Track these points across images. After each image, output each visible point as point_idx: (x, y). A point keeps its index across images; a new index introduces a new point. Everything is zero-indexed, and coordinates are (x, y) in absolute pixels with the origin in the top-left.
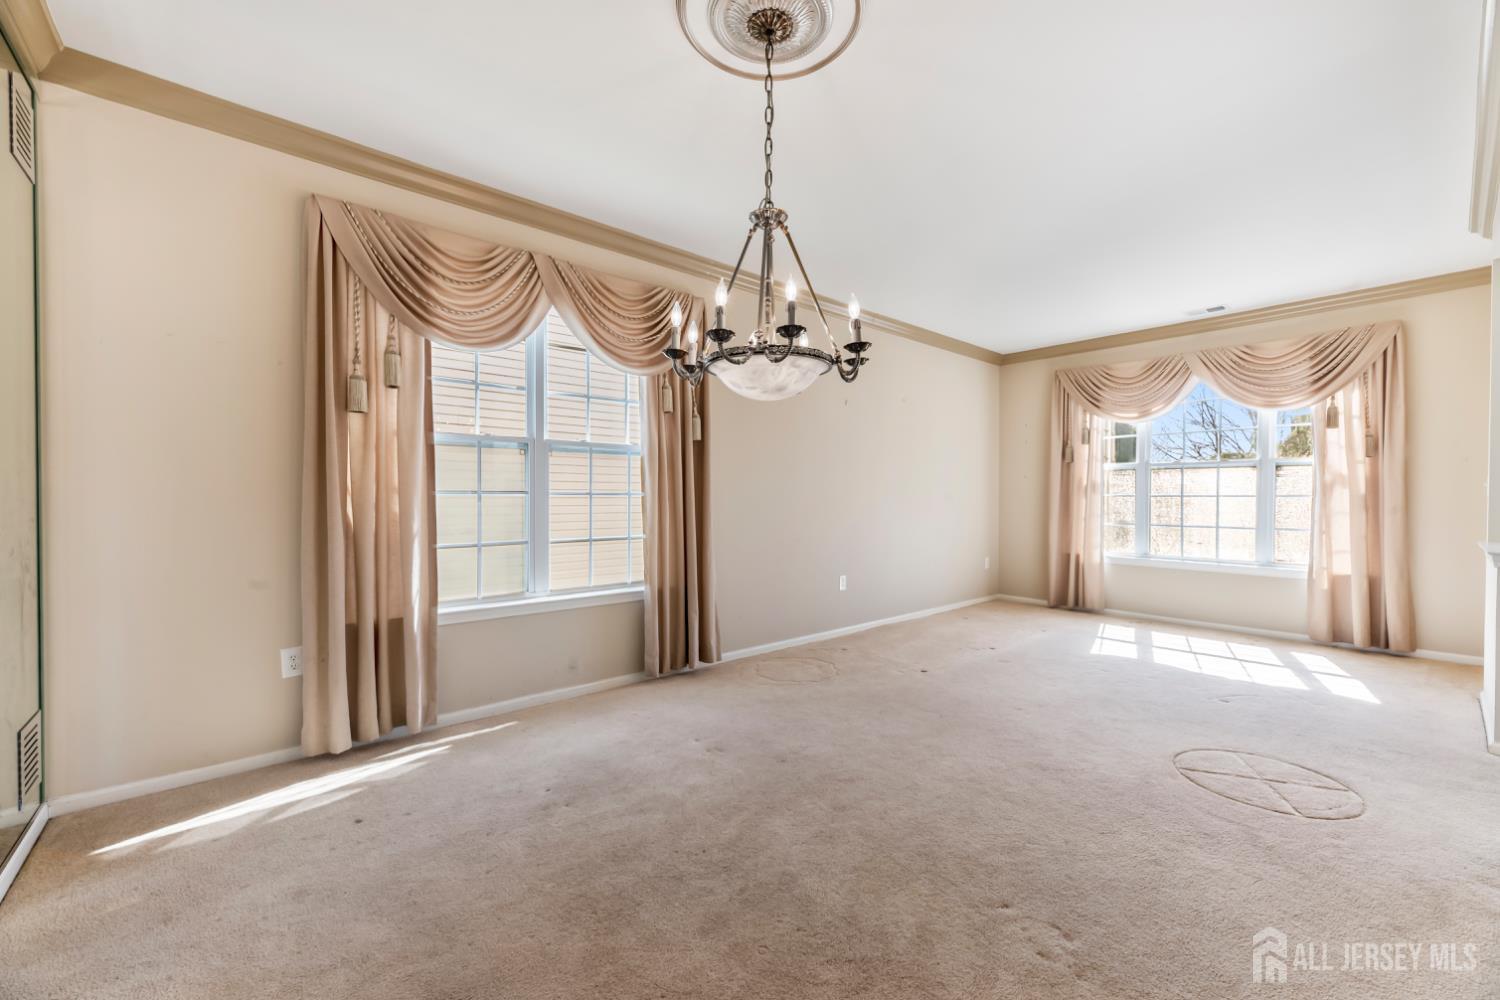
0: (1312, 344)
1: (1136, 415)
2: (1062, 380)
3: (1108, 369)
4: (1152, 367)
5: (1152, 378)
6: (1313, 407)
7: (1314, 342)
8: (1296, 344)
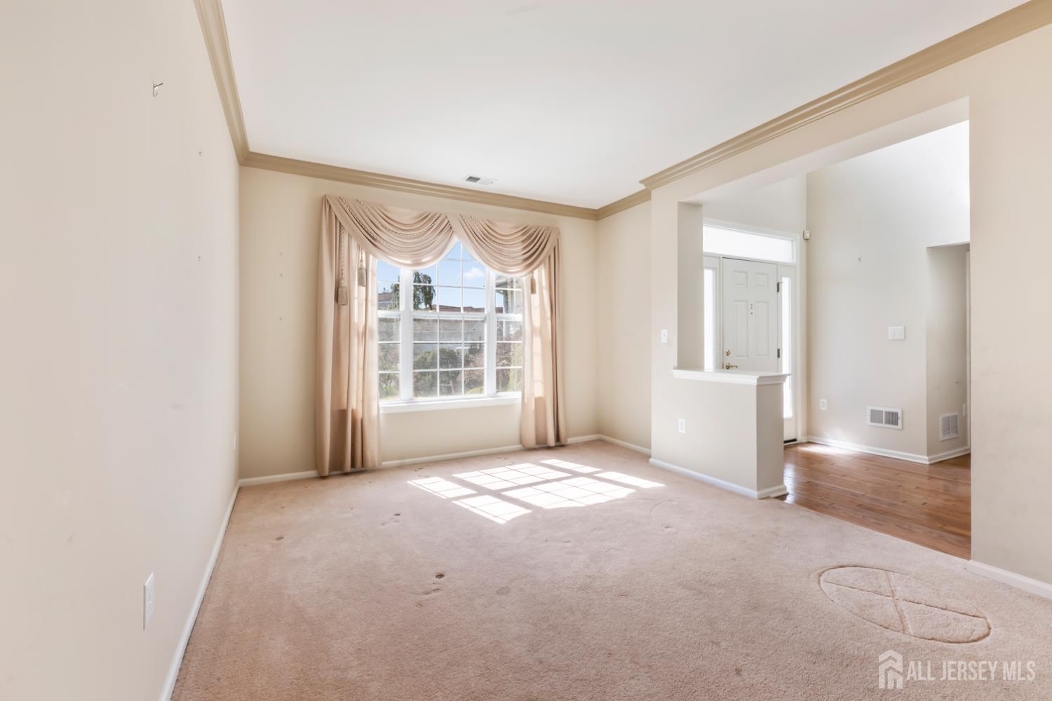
0: (524, 231)
1: (409, 262)
2: (332, 206)
3: (386, 210)
4: (424, 218)
5: (424, 229)
6: (524, 278)
7: (525, 230)
8: (517, 228)
